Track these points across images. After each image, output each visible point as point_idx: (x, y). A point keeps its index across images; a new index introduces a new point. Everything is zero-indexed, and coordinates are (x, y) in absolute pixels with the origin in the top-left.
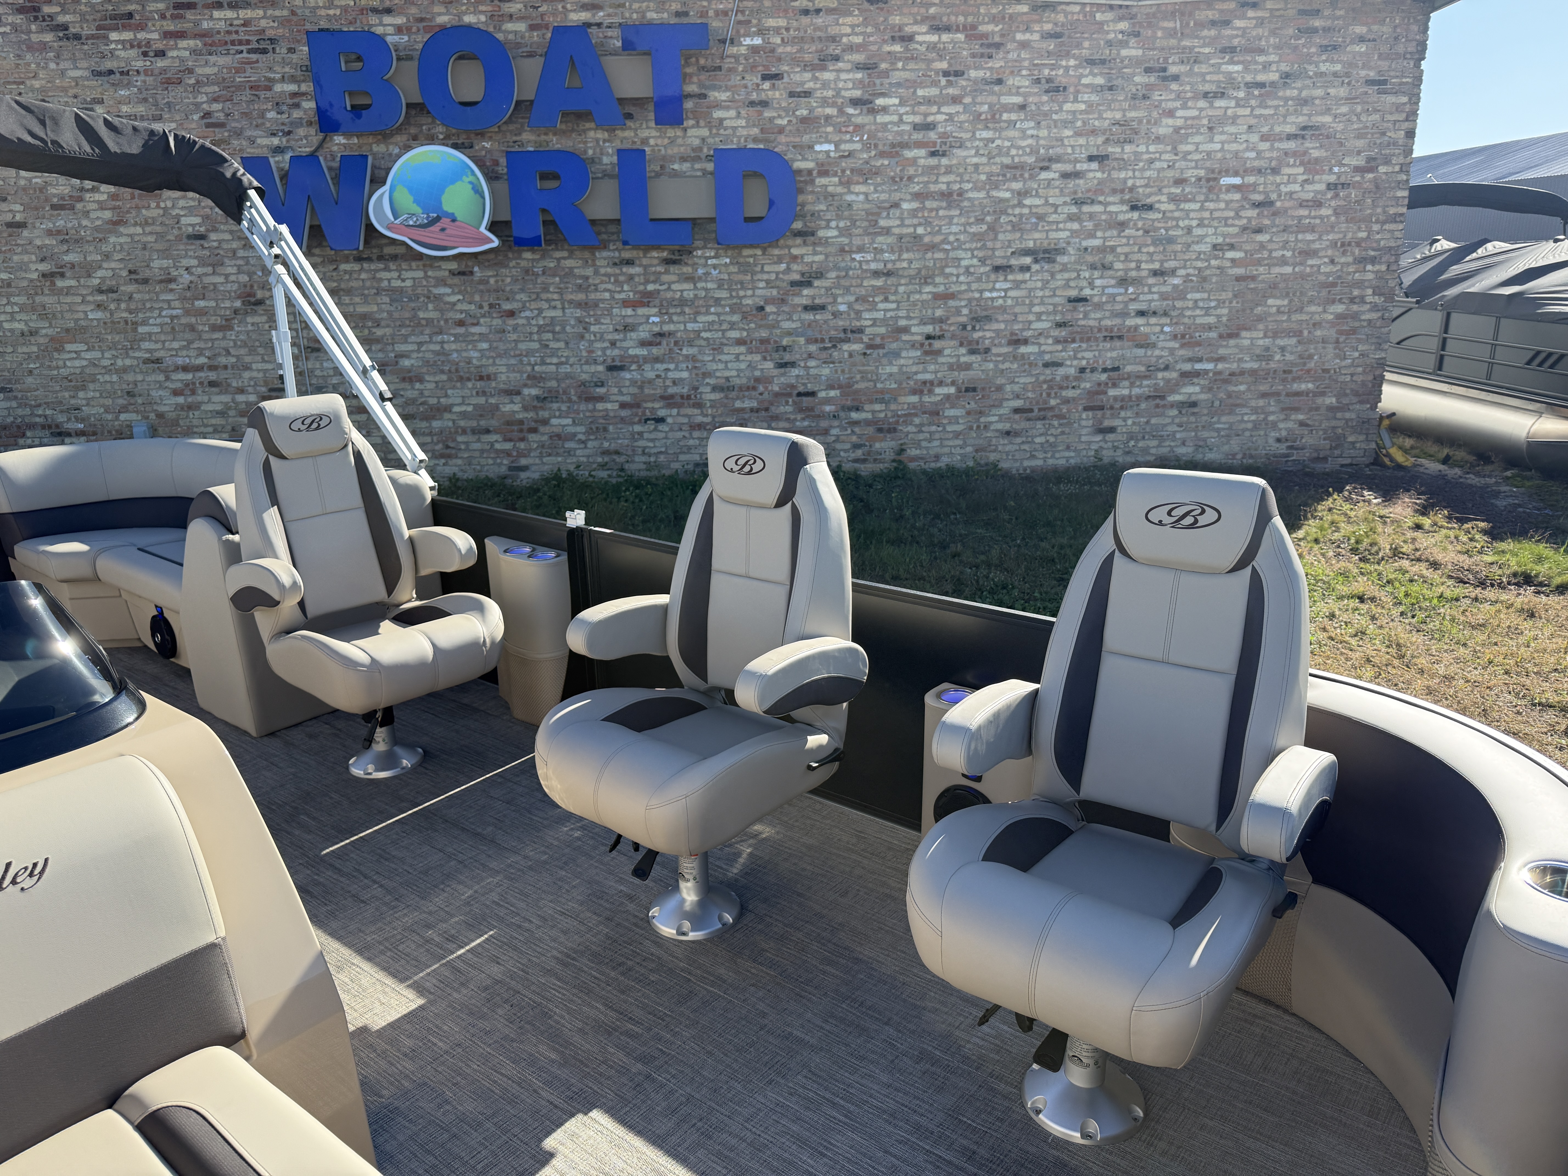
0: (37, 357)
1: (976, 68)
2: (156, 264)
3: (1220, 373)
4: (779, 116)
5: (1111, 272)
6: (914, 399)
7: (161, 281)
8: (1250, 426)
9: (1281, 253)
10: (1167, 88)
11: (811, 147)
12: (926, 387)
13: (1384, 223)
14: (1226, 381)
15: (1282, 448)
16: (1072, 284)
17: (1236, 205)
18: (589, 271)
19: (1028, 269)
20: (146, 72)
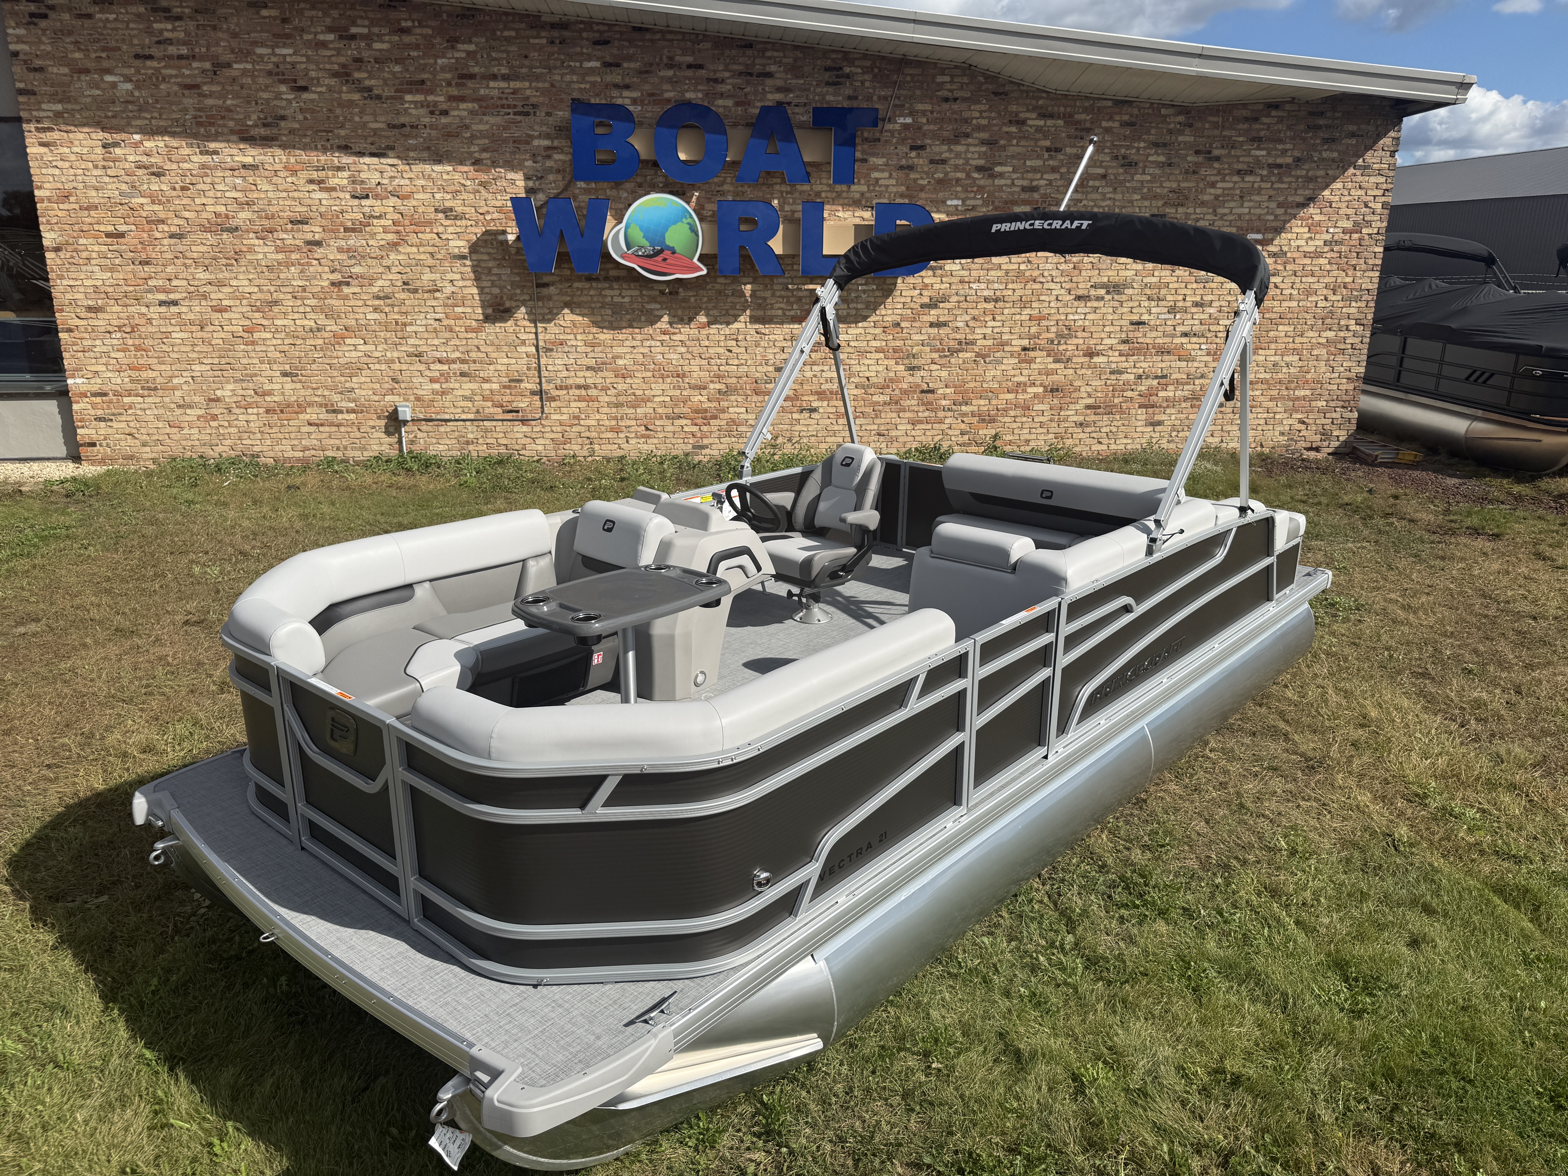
0: (322, 349)
1: (1071, 147)
2: (426, 277)
4: (922, 178)
5: (1163, 303)
6: (1011, 396)
7: (430, 291)
10: (1211, 167)
11: (944, 202)
12: (1019, 387)
13: (1365, 271)
15: (1284, 440)
18: (768, 294)
19: (1103, 298)
20: (432, 127)
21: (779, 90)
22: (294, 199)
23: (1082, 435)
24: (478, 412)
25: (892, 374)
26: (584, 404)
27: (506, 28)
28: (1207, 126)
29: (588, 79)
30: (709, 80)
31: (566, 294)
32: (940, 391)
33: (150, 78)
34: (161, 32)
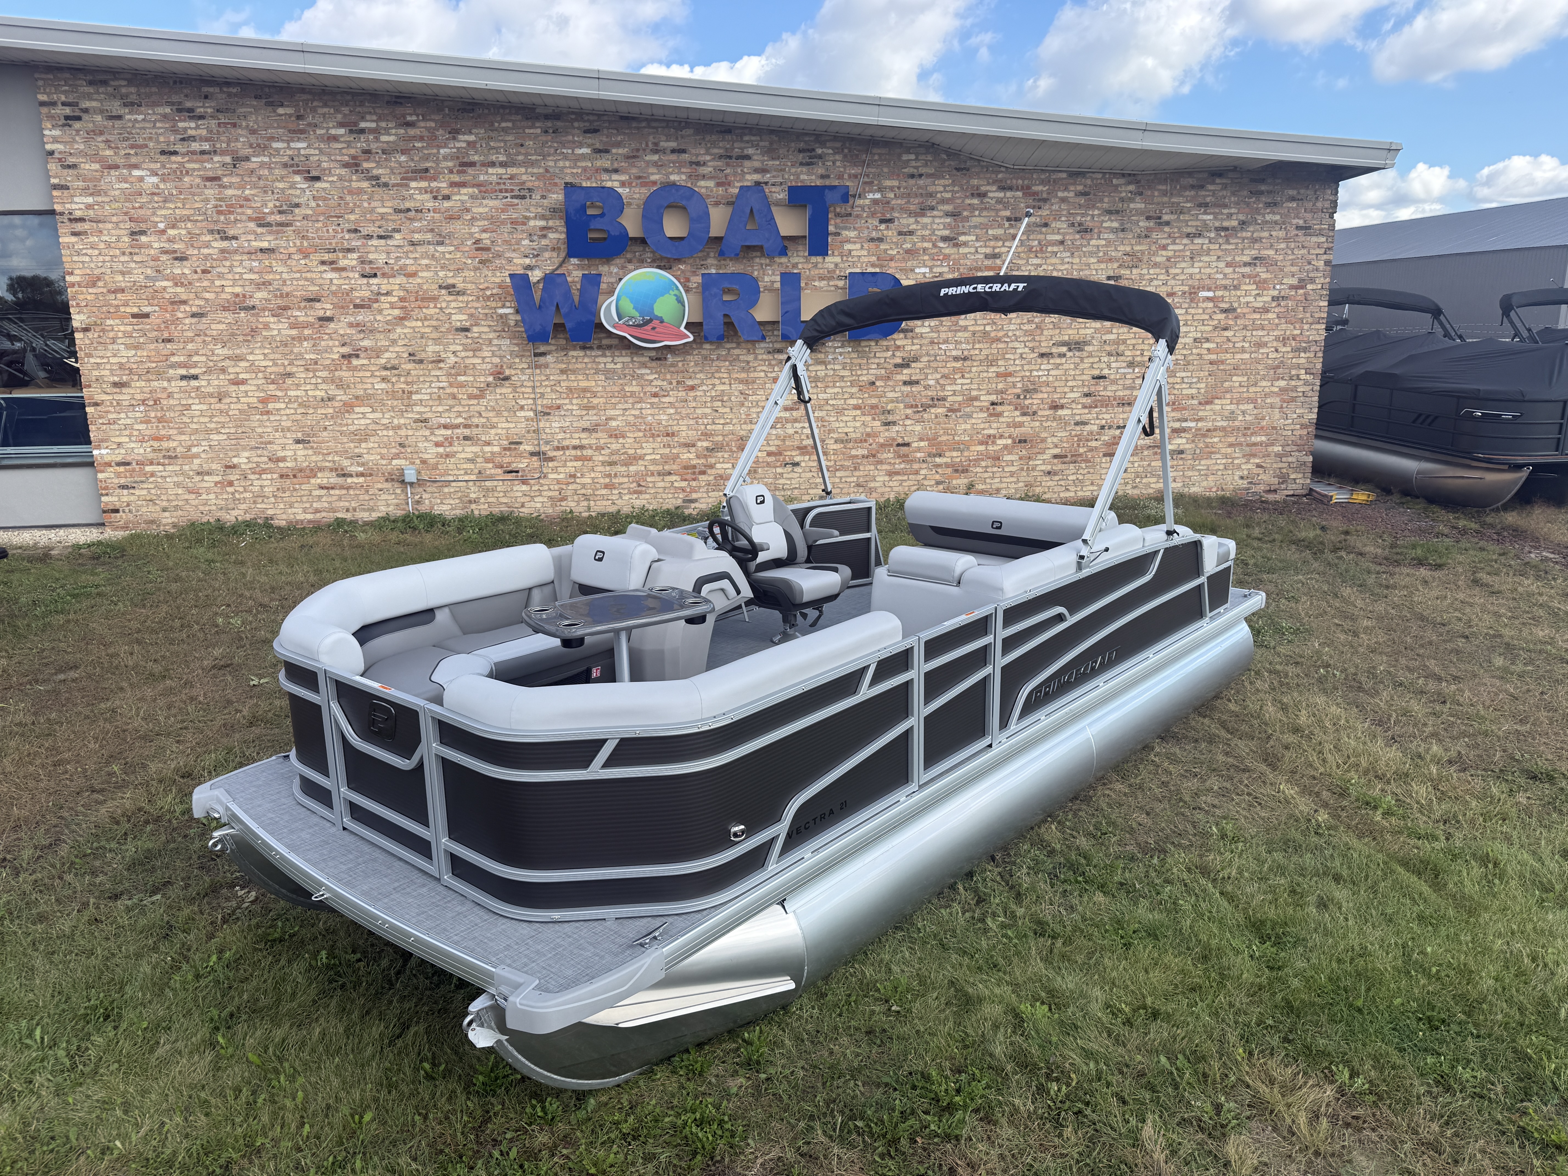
0: (332, 417)
2: (430, 349)
3: (1200, 429)
4: (891, 249)
5: (1122, 358)
6: (982, 448)
7: (433, 362)
8: (1221, 467)
9: (1241, 344)
10: (1162, 231)
11: (913, 269)
12: (989, 439)
13: (1311, 324)
14: (1204, 436)
15: (1244, 484)
16: (1095, 366)
17: (1209, 311)
18: (750, 358)
19: (1064, 355)
20: (435, 211)
21: (756, 171)
22: (306, 279)
23: (1050, 483)
24: (480, 472)
25: (869, 430)
26: (580, 463)
27: (503, 120)
28: (1156, 193)
29: (579, 164)
30: (691, 163)
31: (562, 362)
32: (915, 445)
33: (175, 172)
34: (185, 129)
